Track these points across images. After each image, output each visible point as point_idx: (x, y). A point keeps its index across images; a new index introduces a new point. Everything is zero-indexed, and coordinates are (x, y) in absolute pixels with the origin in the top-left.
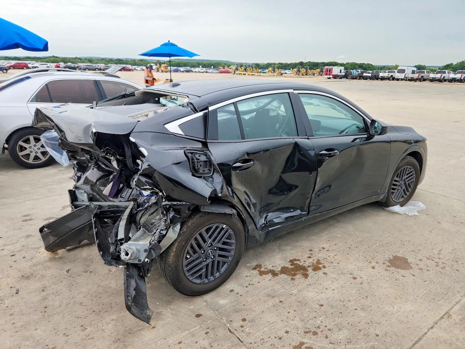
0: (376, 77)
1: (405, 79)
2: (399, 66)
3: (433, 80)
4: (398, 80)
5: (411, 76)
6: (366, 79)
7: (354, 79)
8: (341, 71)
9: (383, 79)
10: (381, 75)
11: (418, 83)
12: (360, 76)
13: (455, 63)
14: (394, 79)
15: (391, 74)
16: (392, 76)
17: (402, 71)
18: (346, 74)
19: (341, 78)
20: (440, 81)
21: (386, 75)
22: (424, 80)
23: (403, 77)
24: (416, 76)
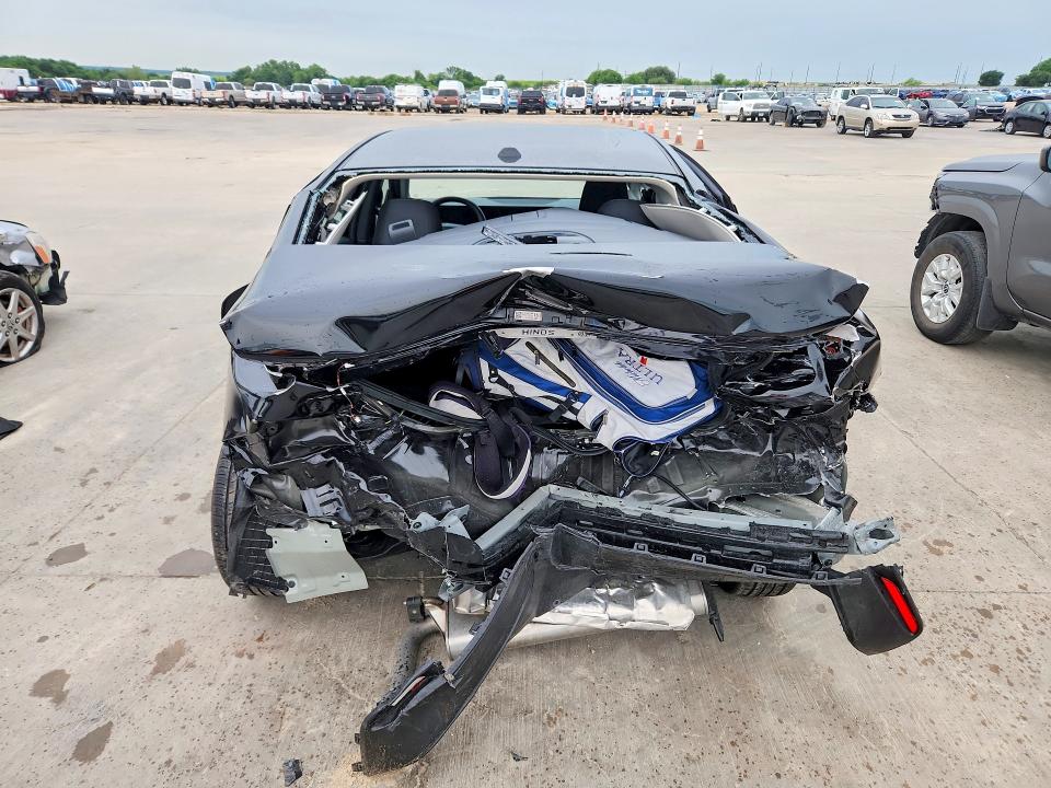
0: (127, 98)
1: (198, 102)
2: (171, 72)
3: (253, 104)
4: (181, 103)
5: (207, 95)
6: (104, 102)
7: (70, 102)
8: (21, 79)
9: (145, 101)
10: (138, 91)
11: (227, 111)
12: (85, 95)
13: (253, 67)
14: (170, 102)
15: (161, 90)
16: (164, 94)
17: (185, 84)
18: (42, 89)
19: (31, 100)
20: (268, 105)
21: (148, 90)
22: (237, 104)
23: (191, 98)
24: (218, 95)
